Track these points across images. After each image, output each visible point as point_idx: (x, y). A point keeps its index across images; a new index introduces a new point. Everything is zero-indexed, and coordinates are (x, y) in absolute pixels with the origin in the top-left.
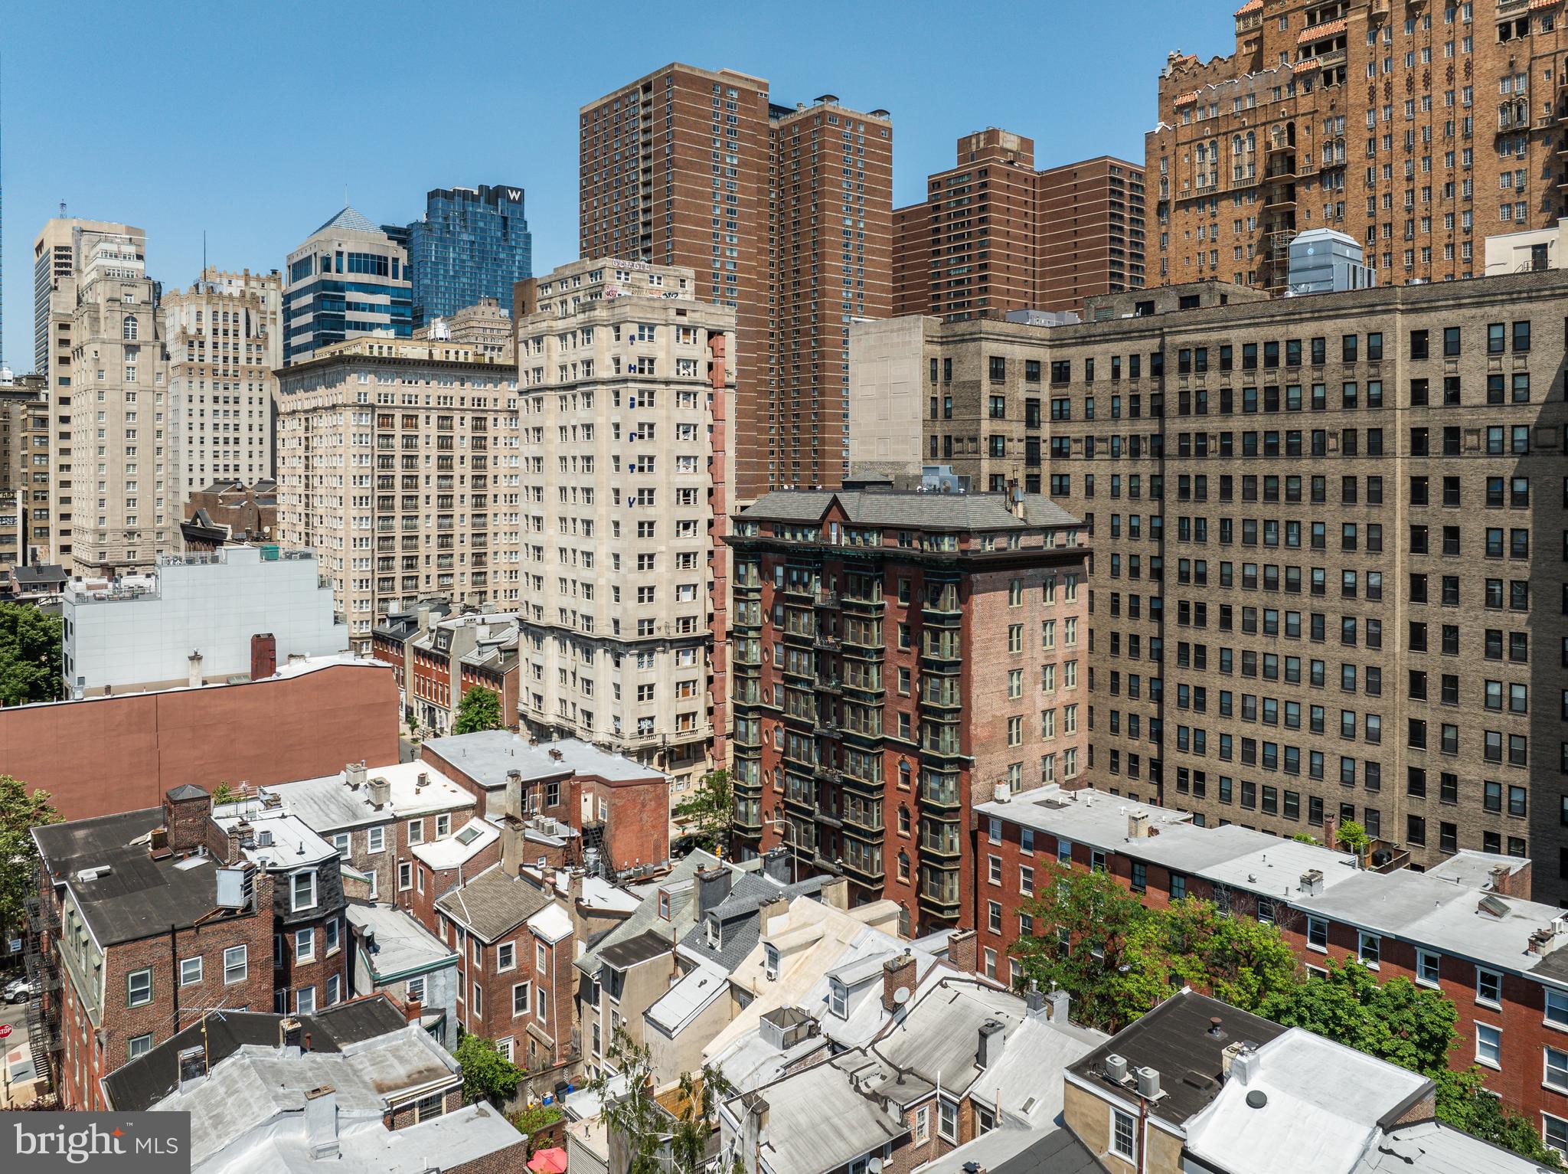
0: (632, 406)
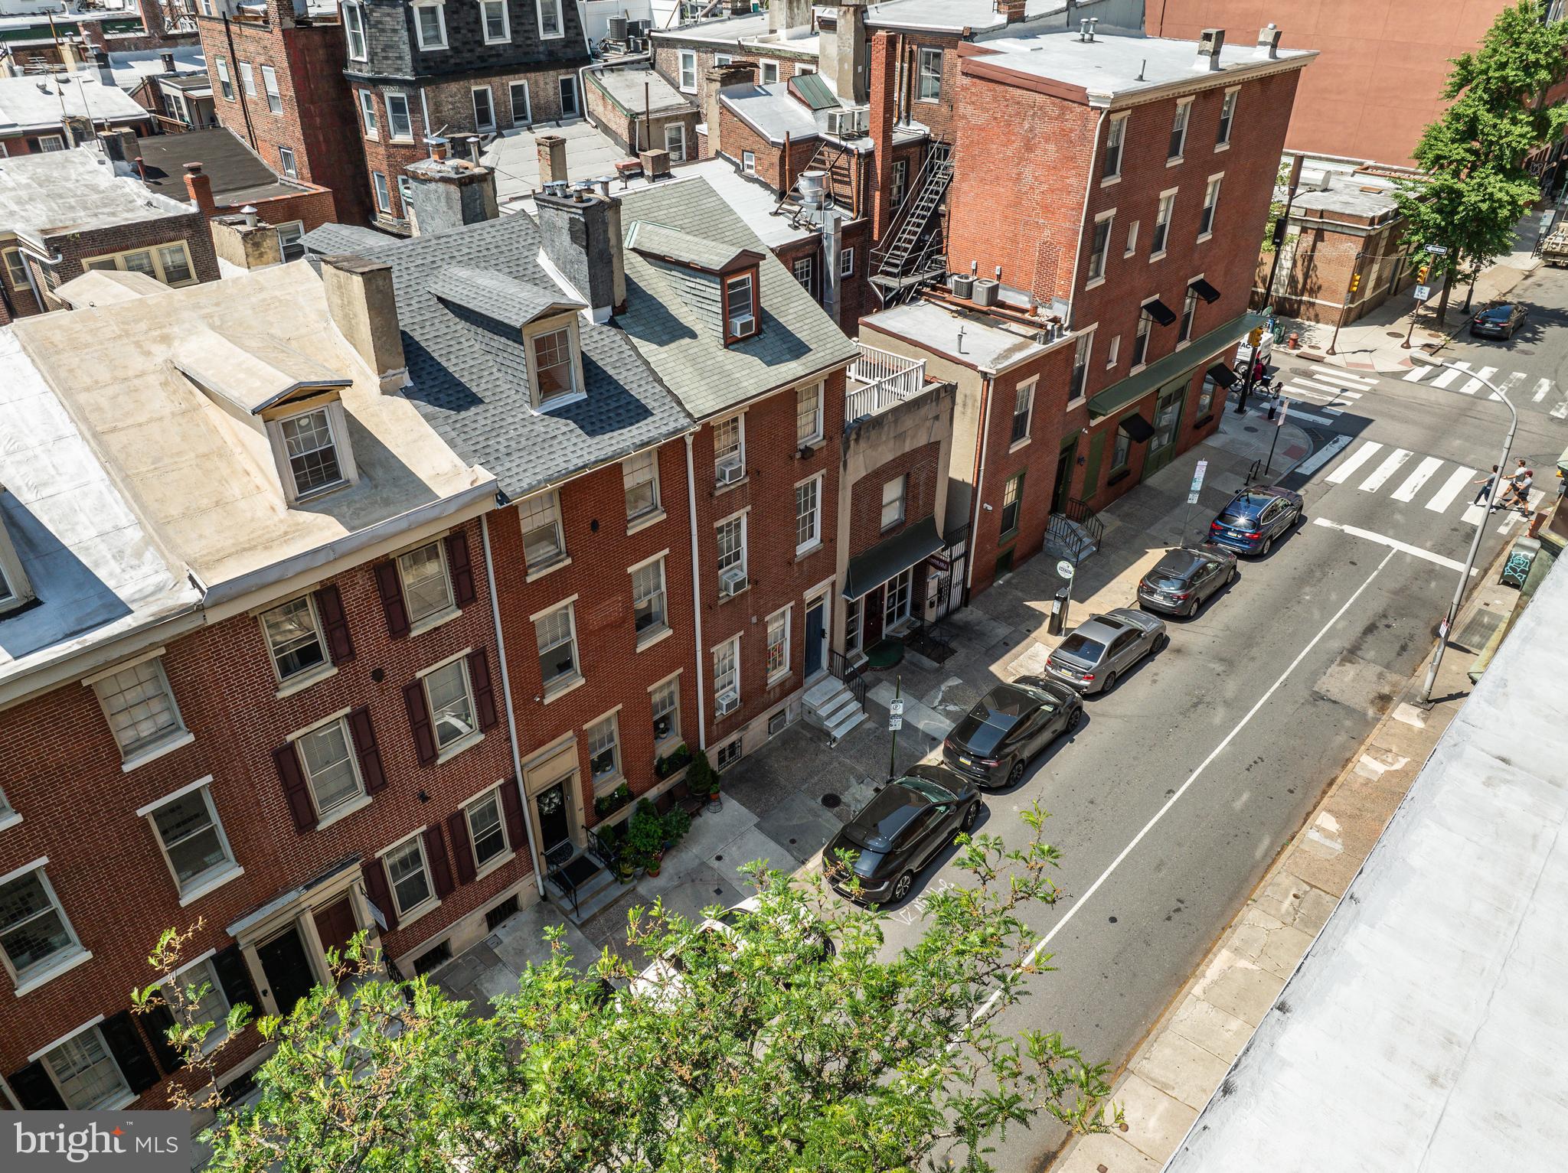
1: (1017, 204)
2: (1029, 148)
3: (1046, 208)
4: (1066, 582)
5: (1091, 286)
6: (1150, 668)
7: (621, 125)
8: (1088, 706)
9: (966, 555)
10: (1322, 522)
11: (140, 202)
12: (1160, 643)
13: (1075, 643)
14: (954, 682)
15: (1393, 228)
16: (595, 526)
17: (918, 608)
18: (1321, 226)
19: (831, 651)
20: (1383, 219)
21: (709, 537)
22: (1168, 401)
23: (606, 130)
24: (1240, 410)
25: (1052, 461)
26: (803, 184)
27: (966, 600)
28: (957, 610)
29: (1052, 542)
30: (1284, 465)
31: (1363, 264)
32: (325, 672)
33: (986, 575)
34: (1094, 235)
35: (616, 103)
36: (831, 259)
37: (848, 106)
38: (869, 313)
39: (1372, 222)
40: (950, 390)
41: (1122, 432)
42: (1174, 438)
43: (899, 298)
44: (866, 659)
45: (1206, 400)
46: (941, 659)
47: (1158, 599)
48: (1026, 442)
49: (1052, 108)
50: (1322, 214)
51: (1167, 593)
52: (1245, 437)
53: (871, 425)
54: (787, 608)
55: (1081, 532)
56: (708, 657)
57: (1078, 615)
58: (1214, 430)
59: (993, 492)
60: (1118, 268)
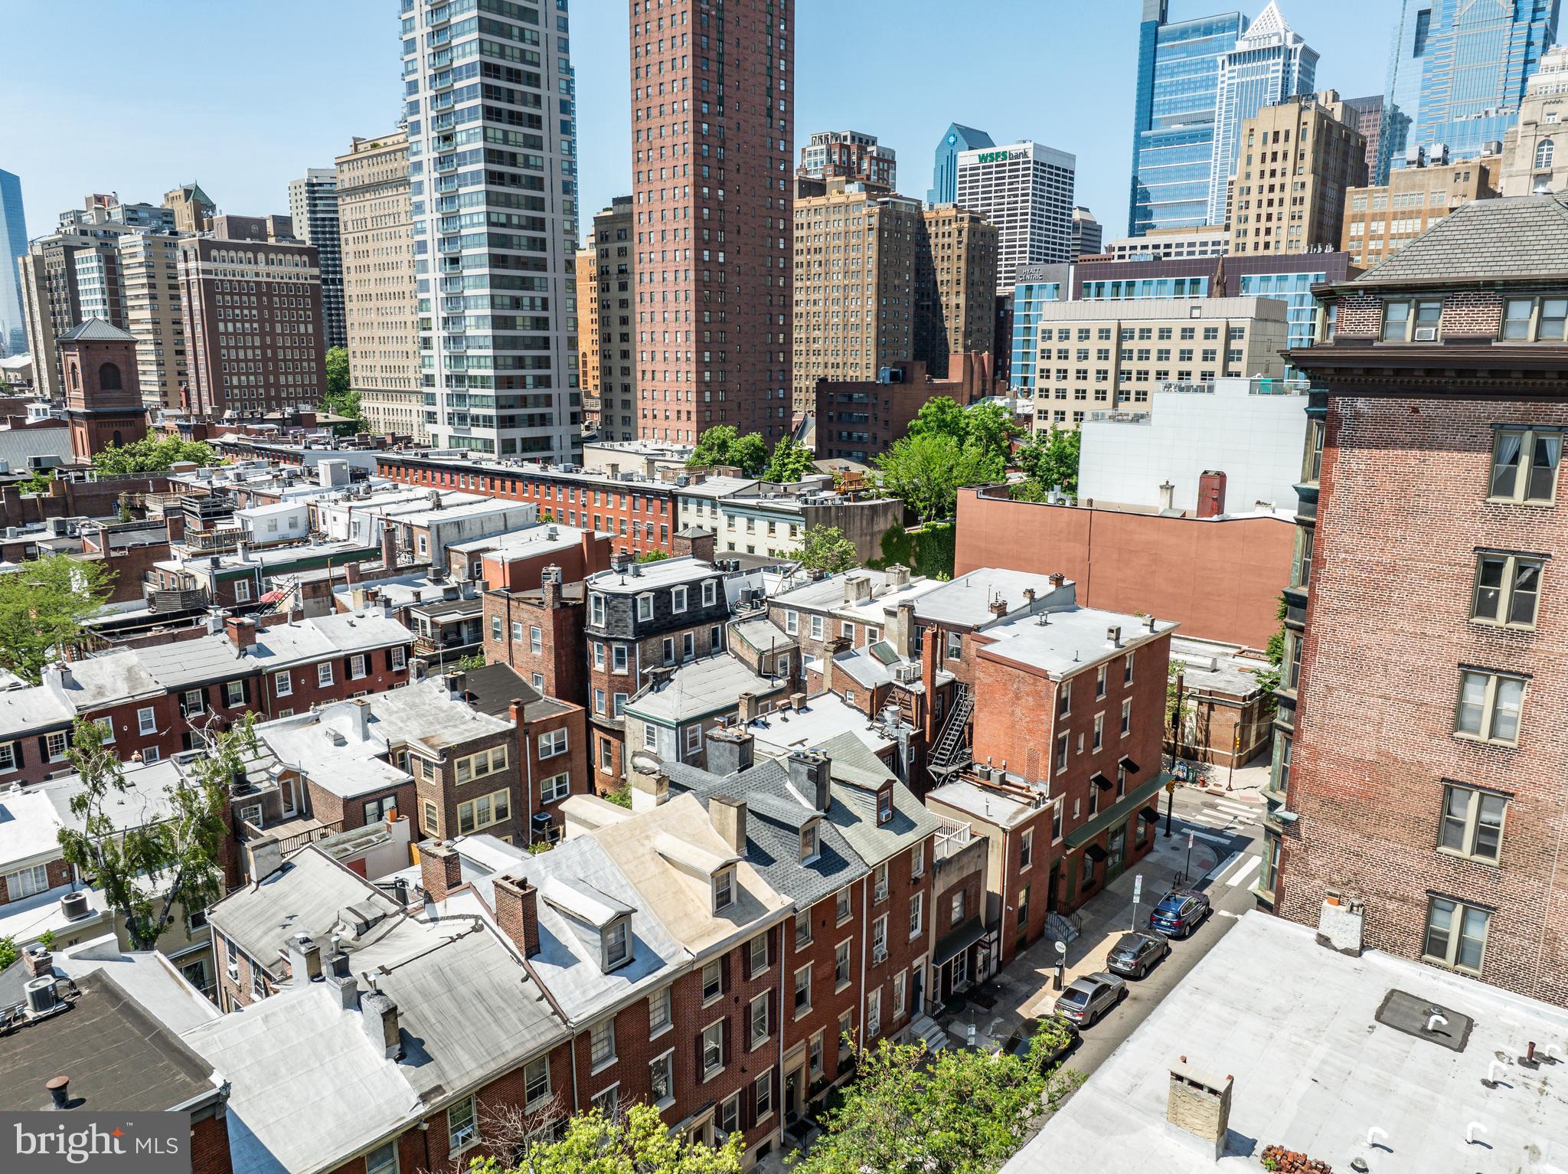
1: (1013, 727)
2: (1018, 698)
3: (1030, 731)
4: (1061, 956)
5: (1060, 772)
6: (1118, 1009)
7: (753, 659)
8: (1082, 1033)
9: (998, 939)
10: (1224, 913)
11: (468, 717)
12: (1123, 994)
13: (1071, 994)
14: (999, 1020)
15: (1260, 701)
16: (824, 923)
17: (972, 974)
18: (1211, 701)
19: (926, 1000)
20: (1252, 696)
21: (871, 928)
22: (1115, 834)
23: (742, 660)
24: (1168, 835)
25: (1046, 876)
26: (887, 715)
27: (1000, 969)
28: (995, 975)
29: (1050, 931)
30: (1198, 874)
31: (1244, 727)
32: (718, 997)
33: (1012, 951)
34: (1059, 746)
35: (750, 646)
36: (904, 756)
37: (905, 662)
38: (930, 790)
39: (1244, 699)
40: (986, 840)
41: (1088, 856)
42: (1123, 857)
43: (947, 780)
44: (943, 1007)
45: (1141, 830)
46: (989, 1007)
47: (1119, 965)
48: (1028, 867)
49: (1029, 679)
50: (1210, 693)
51: (1125, 962)
52: (1172, 854)
53: (946, 863)
54: (904, 972)
55: (1068, 923)
56: (866, 999)
57: (1070, 977)
58: (1150, 850)
59: (1012, 898)
60: (1074, 759)
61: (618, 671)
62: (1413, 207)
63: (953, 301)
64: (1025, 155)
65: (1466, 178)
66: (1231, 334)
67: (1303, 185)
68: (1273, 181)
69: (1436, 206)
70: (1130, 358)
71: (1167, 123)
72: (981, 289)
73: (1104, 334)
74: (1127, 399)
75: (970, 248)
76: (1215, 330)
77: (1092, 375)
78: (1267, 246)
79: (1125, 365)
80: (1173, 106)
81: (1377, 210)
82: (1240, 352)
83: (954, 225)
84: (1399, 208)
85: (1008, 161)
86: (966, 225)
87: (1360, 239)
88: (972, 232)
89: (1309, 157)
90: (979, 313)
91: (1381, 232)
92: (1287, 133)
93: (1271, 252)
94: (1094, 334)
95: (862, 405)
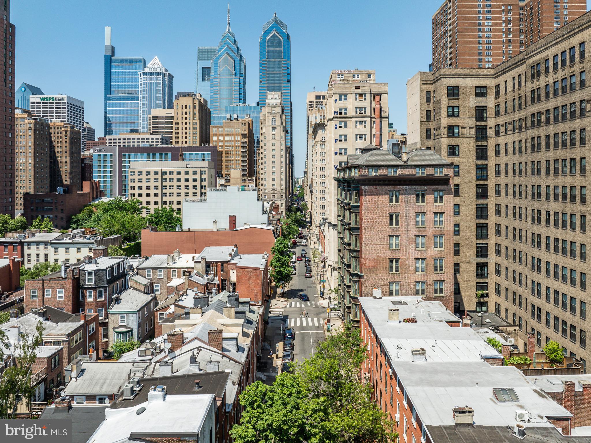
0: (336, 128)
3: (255, 287)
35: (139, 284)
61: (99, 300)
62: (231, 133)
63: (64, 160)
64: (63, 100)
65: (245, 125)
66: (202, 173)
67: (196, 123)
68: (186, 121)
69: (237, 133)
70: (166, 181)
71: (117, 92)
72: (76, 155)
73: (156, 173)
74: (166, 196)
75: (71, 138)
76: (196, 172)
77: (152, 188)
78: (186, 142)
79: (165, 184)
80: (119, 87)
81: (220, 133)
82: (205, 179)
83: (63, 129)
84: (227, 133)
85: (55, 102)
86: (69, 129)
87: (216, 142)
88: (71, 132)
89: (197, 114)
90: (75, 164)
91: (222, 140)
92: (190, 106)
93: (187, 145)
94: (152, 173)
95: (49, 203)
